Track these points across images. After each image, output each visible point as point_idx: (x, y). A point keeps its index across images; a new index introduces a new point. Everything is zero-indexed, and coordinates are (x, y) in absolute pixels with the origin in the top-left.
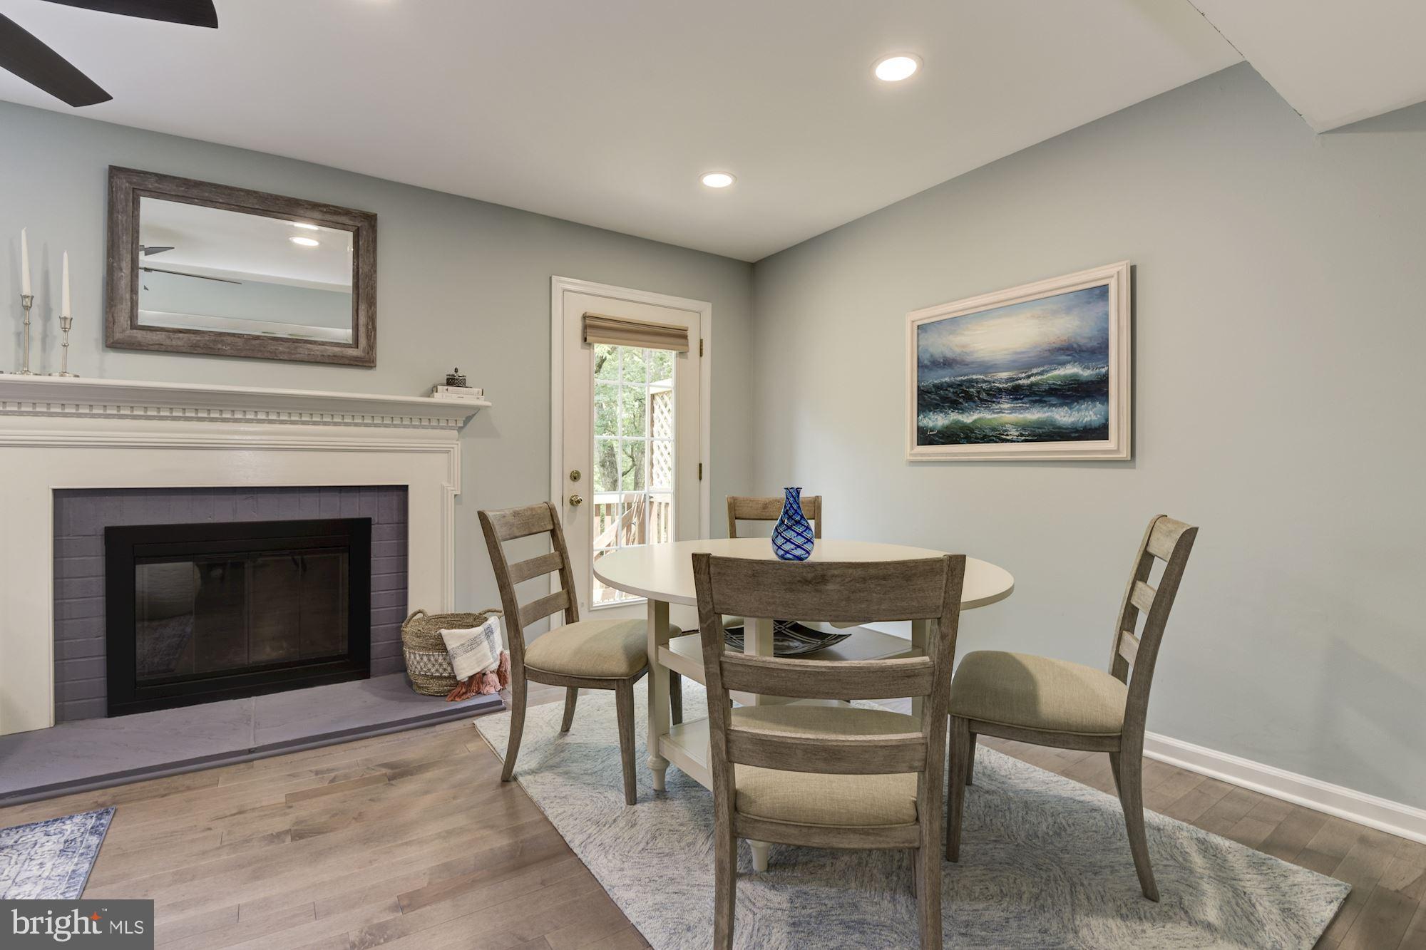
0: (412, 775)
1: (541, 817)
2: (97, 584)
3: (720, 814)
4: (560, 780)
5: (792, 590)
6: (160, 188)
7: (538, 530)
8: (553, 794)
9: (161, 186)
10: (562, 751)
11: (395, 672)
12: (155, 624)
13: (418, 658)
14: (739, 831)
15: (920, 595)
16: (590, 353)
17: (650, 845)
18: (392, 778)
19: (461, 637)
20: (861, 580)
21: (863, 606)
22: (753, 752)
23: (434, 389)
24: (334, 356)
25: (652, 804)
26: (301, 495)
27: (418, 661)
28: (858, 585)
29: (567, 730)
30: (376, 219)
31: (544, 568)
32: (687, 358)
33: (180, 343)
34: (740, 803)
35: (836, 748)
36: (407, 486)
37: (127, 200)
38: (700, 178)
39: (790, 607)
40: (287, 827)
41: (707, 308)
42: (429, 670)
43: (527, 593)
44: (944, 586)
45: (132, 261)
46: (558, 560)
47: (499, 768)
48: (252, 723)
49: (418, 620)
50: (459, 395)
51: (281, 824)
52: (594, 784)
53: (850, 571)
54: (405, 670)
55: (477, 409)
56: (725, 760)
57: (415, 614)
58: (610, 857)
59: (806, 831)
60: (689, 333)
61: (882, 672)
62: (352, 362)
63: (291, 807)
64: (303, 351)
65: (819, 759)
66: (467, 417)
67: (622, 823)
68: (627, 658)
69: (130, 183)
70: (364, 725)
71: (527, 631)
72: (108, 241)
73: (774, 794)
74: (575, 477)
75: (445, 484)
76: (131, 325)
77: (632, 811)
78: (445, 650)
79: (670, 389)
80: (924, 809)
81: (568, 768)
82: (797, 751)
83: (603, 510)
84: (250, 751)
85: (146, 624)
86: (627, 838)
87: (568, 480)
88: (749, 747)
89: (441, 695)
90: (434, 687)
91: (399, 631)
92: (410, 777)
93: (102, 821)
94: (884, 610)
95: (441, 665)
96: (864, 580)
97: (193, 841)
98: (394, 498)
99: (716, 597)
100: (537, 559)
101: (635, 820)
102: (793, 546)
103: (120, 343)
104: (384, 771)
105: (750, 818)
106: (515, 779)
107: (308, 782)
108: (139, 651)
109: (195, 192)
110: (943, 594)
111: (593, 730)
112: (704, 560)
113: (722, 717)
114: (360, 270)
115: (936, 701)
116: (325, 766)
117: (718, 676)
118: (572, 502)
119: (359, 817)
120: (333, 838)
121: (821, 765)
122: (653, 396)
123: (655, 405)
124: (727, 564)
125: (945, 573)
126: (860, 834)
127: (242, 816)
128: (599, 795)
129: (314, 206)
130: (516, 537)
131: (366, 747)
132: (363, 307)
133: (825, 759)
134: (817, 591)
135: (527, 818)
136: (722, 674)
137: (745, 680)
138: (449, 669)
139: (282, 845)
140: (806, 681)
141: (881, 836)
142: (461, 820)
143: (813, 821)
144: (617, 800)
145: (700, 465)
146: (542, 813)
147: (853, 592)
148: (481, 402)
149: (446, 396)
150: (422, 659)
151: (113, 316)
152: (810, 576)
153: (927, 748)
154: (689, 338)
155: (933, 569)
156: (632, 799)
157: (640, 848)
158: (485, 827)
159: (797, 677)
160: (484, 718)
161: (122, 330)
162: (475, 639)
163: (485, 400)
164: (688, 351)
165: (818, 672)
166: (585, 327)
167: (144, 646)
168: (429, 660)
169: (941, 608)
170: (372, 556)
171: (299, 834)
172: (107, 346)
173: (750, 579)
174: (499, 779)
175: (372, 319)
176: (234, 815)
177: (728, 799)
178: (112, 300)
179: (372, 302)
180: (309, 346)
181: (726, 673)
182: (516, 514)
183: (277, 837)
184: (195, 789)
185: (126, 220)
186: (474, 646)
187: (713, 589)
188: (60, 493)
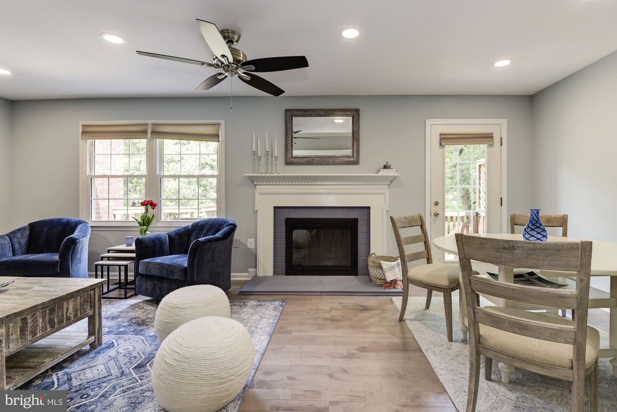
0: (368, 311)
1: (412, 336)
2: (283, 235)
3: (471, 342)
4: (421, 325)
5: (499, 252)
6: (297, 114)
7: (415, 225)
8: (418, 330)
10: (425, 315)
11: (366, 275)
12: (298, 250)
13: (373, 270)
14: (480, 351)
15: (566, 259)
16: (443, 150)
17: (455, 358)
18: (362, 310)
19: (388, 265)
20: (533, 249)
21: (535, 261)
22: (485, 319)
23: (379, 171)
24: (346, 161)
25: (459, 344)
26: (337, 209)
27: (373, 272)
28: (531, 252)
29: (428, 308)
30: (359, 111)
31: (417, 240)
32: (493, 147)
33: (303, 161)
34: (481, 340)
35: (525, 324)
36: (370, 207)
37: (289, 119)
38: (493, 64)
39: (498, 259)
40: (329, 317)
41: (504, 122)
42: (377, 275)
43: (409, 249)
44: (580, 256)
45: (291, 137)
46: (423, 238)
47: (398, 316)
48: (322, 283)
49: (373, 257)
50: (388, 172)
51: (328, 316)
52: (435, 330)
53: (527, 245)
54: (369, 275)
55: (396, 177)
56: (473, 320)
57: (372, 254)
58: (437, 357)
59: (512, 359)
60: (494, 135)
61: (547, 293)
62: (352, 163)
63: (331, 312)
64: (337, 160)
65: (516, 328)
66: (392, 180)
67: (444, 347)
68: (449, 280)
69: (290, 114)
70: (355, 291)
71: (409, 264)
72: (285, 132)
73: (497, 339)
74: (436, 204)
75: (383, 206)
76: (291, 157)
77: (450, 344)
78: (382, 269)
79: (484, 163)
80: (575, 363)
81: (425, 322)
82: (506, 322)
83: (449, 219)
84: (321, 292)
85: (295, 250)
86: (446, 353)
87: (433, 206)
88: (484, 316)
89: (381, 286)
90: (378, 282)
91: (367, 260)
92: (367, 311)
93: (283, 304)
94: (546, 264)
95: (381, 274)
96: (534, 250)
97: (304, 315)
98: (365, 211)
99: (466, 251)
100: (414, 236)
101: (450, 348)
102: (535, 239)
103: (289, 163)
104: (359, 307)
105: (485, 347)
106: (404, 321)
107: (336, 305)
108: (293, 258)
109: (306, 113)
110: (579, 260)
111: (439, 310)
112: (460, 236)
113: (471, 301)
114: (354, 130)
115: (580, 312)
116: (342, 302)
117: (468, 284)
118: (435, 215)
119: (350, 320)
120: (342, 324)
121: (517, 330)
122: (480, 166)
123: (481, 170)
124: (469, 238)
125: (580, 249)
126: (539, 366)
127: (317, 311)
128: (436, 335)
129: (340, 110)
130: (405, 227)
131: (355, 298)
132: (355, 143)
133: (519, 328)
134: (511, 253)
135: (408, 335)
136: (470, 284)
137: (481, 288)
138: (384, 276)
139: (327, 322)
140: (508, 292)
141: (550, 370)
142: (383, 329)
143: (514, 355)
144: (444, 339)
145: (501, 198)
146: (413, 335)
147: (529, 255)
148: (396, 174)
149: (384, 173)
150: (374, 271)
151: (287, 156)
152: (507, 246)
153: (576, 334)
154: (494, 137)
155: (572, 247)
156: (451, 339)
157: (450, 358)
158: (391, 334)
159: (503, 289)
160: (396, 297)
161: (290, 159)
162: (393, 266)
163: (398, 173)
164: (494, 144)
165: (514, 289)
166: (441, 139)
167: (295, 256)
168: (377, 272)
169: (579, 267)
170: (358, 232)
171: (333, 320)
172: (286, 164)
173: (480, 245)
174: (398, 319)
175: (358, 147)
176: (315, 310)
177: (475, 336)
178: (287, 150)
179: (358, 141)
180: (339, 158)
181: (472, 284)
182: (405, 218)
183: (326, 319)
184: (306, 300)
185: (290, 125)
186: (393, 269)
187: (464, 248)
188: (275, 208)
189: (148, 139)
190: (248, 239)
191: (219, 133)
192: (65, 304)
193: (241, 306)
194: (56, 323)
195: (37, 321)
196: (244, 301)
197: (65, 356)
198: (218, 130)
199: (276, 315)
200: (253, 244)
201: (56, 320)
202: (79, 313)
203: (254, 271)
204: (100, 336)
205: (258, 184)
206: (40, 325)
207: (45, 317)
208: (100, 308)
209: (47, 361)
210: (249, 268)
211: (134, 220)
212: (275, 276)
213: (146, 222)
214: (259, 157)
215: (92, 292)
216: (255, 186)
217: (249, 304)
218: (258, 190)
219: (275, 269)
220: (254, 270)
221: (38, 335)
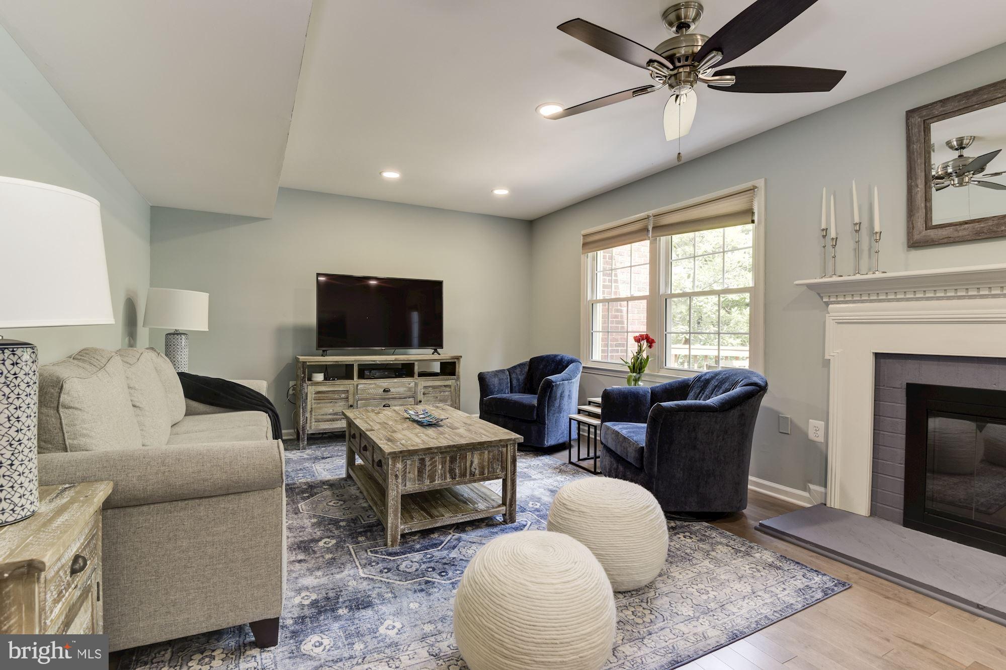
2: (901, 424)
6: (944, 111)
9: (944, 109)
37: (919, 132)
45: (925, 176)
69: (922, 117)
72: (907, 168)
76: (926, 227)
84: (979, 607)
93: (835, 588)
97: (868, 640)
103: (917, 243)
108: (929, 488)
127: (919, 649)
151: (912, 224)
167: (934, 485)
172: (910, 246)
176: (917, 645)
178: (912, 211)
184: (913, 608)
185: (920, 147)
188: (878, 356)
189: (649, 239)
190: (810, 420)
191: (752, 205)
192: (469, 455)
193: (737, 551)
194: (458, 475)
195: (436, 466)
196: (752, 545)
197: (466, 518)
198: (752, 201)
199: (792, 604)
200: (821, 433)
201: (457, 471)
202: (486, 471)
203: (822, 492)
204: (513, 510)
205: (831, 300)
206: (439, 471)
207: (445, 464)
208: (514, 474)
209: (447, 515)
210: (811, 482)
211: (623, 363)
212: (871, 518)
213: (638, 367)
214: (833, 239)
215: (504, 449)
216: (827, 304)
217: (758, 555)
218: (831, 314)
219: (874, 503)
220: (822, 489)
221: (436, 482)
